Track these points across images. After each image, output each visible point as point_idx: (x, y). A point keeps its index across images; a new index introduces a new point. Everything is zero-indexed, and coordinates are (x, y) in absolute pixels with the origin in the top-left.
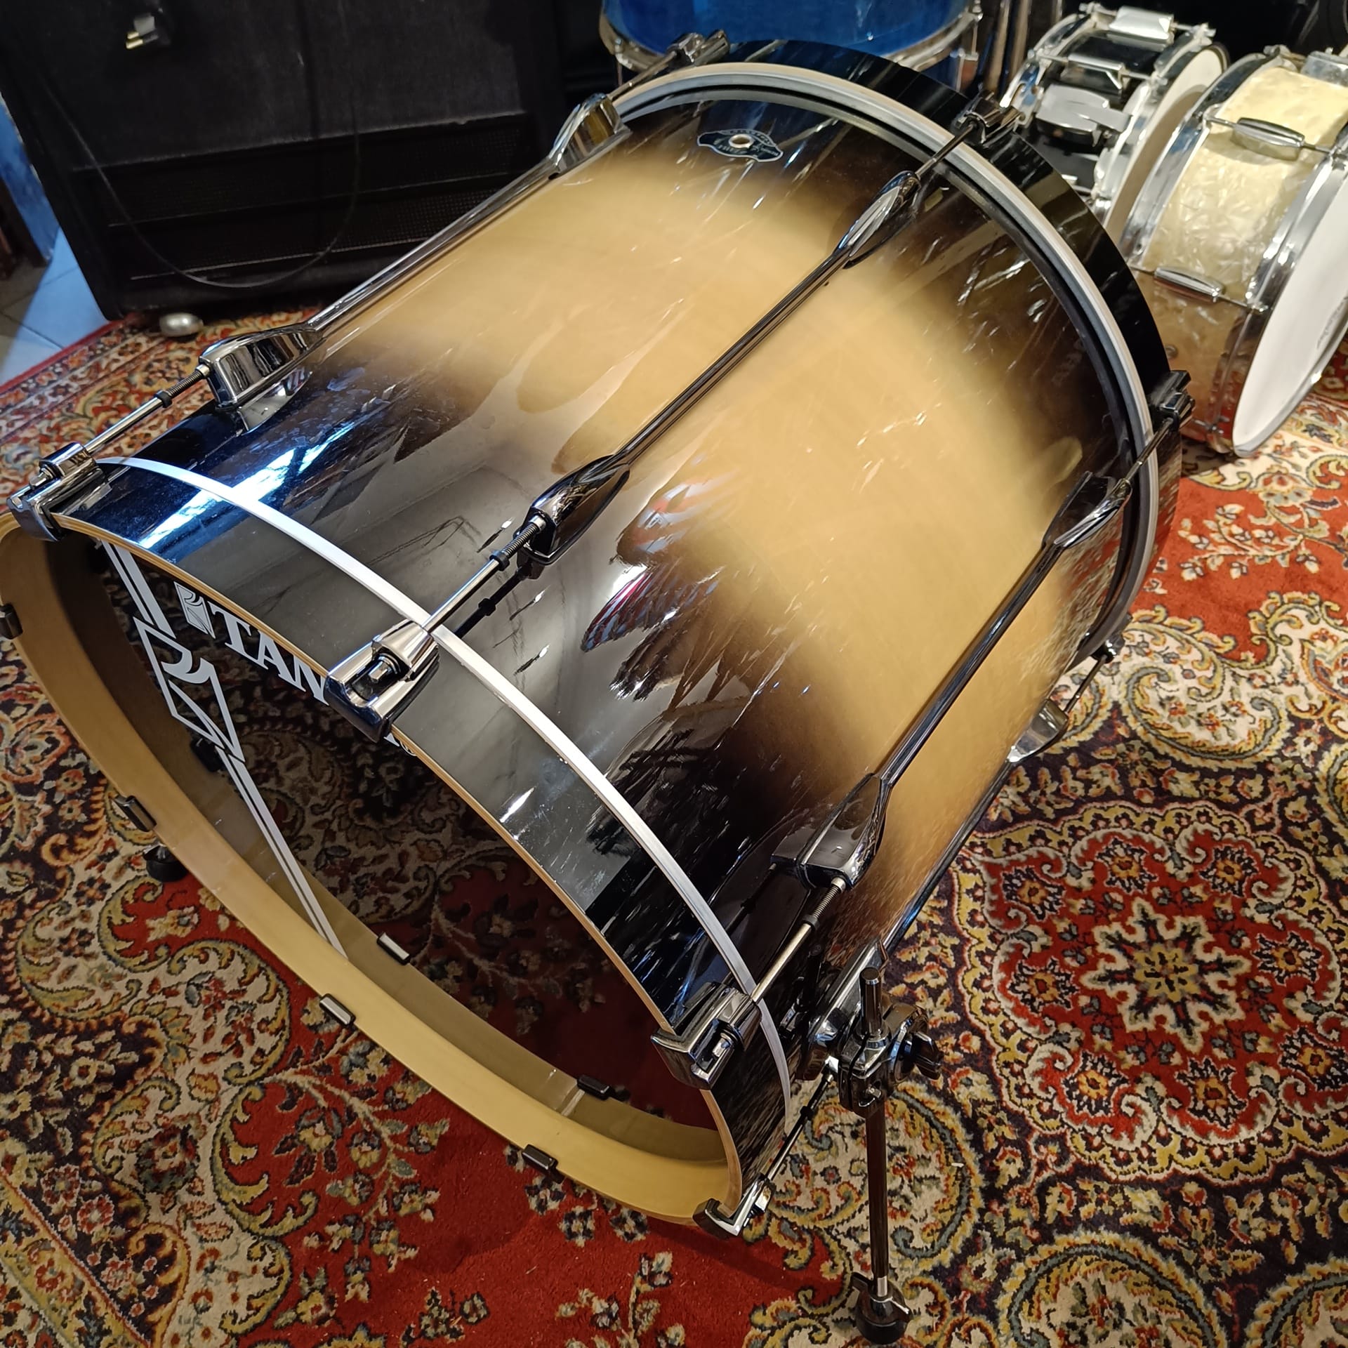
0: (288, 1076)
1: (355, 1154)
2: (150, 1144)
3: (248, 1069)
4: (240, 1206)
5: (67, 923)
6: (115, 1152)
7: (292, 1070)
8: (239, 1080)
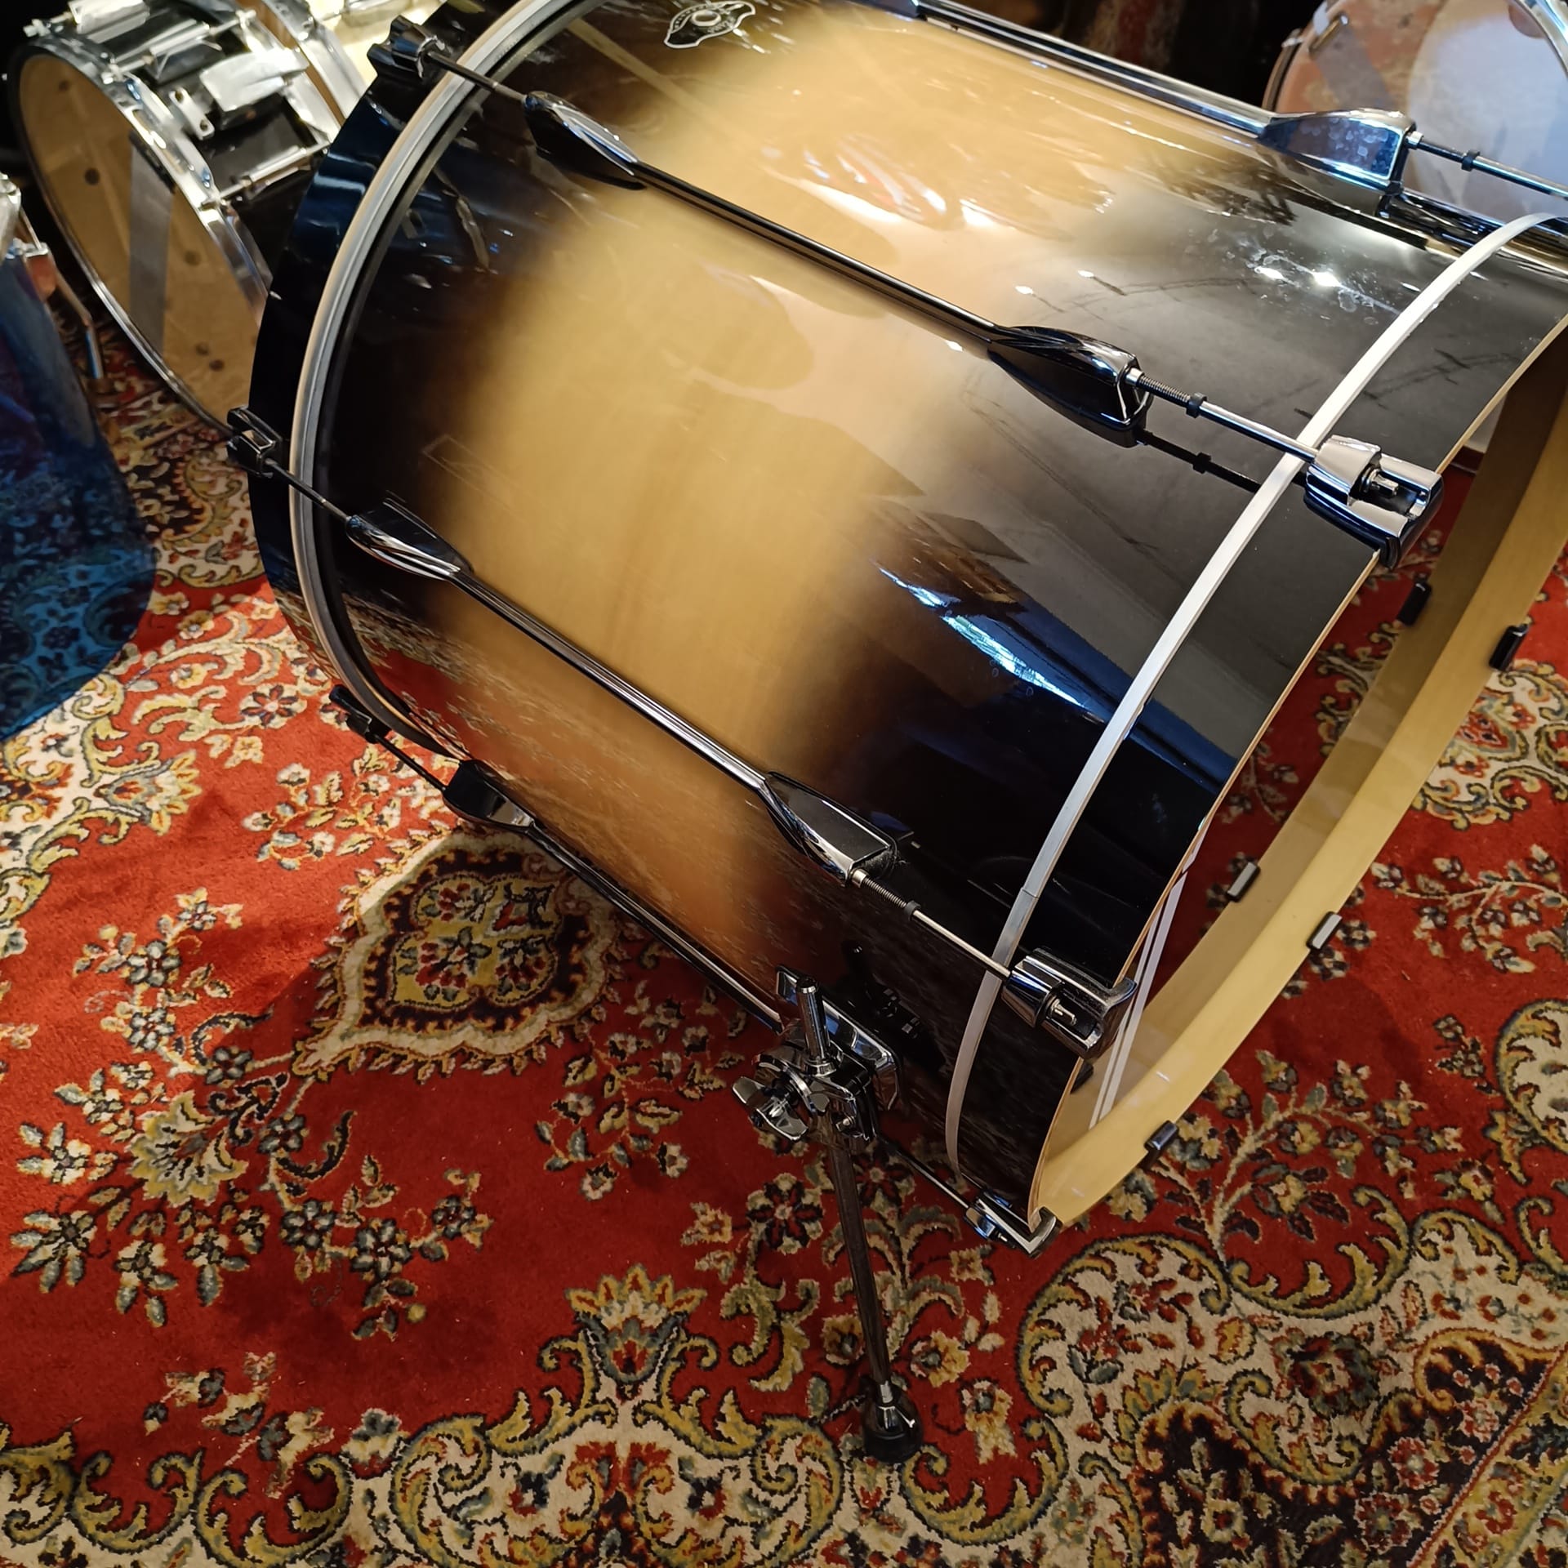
0: (1215, 1232)
1: (1305, 1148)
2: (1318, 1400)
3: (1208, 1282)
4: (1380, 1275)
6: (1331, 1447)
7: (1208, 1229)
8: (1224, 1293)
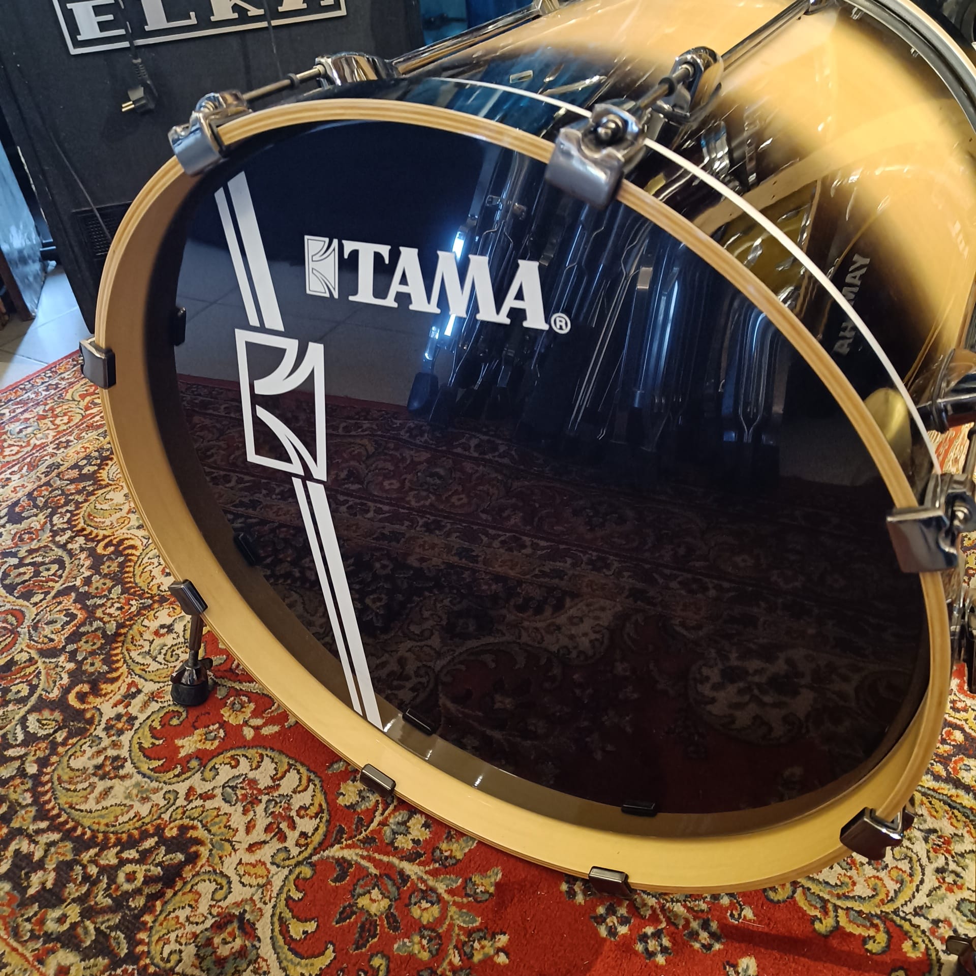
0: (335, 852)
1: (416, 912)
2: (208, 934)
3: (295, 851)
5: (99, 753)
6: (173, 946)
7: (337, 846)
8: (287, 863)
